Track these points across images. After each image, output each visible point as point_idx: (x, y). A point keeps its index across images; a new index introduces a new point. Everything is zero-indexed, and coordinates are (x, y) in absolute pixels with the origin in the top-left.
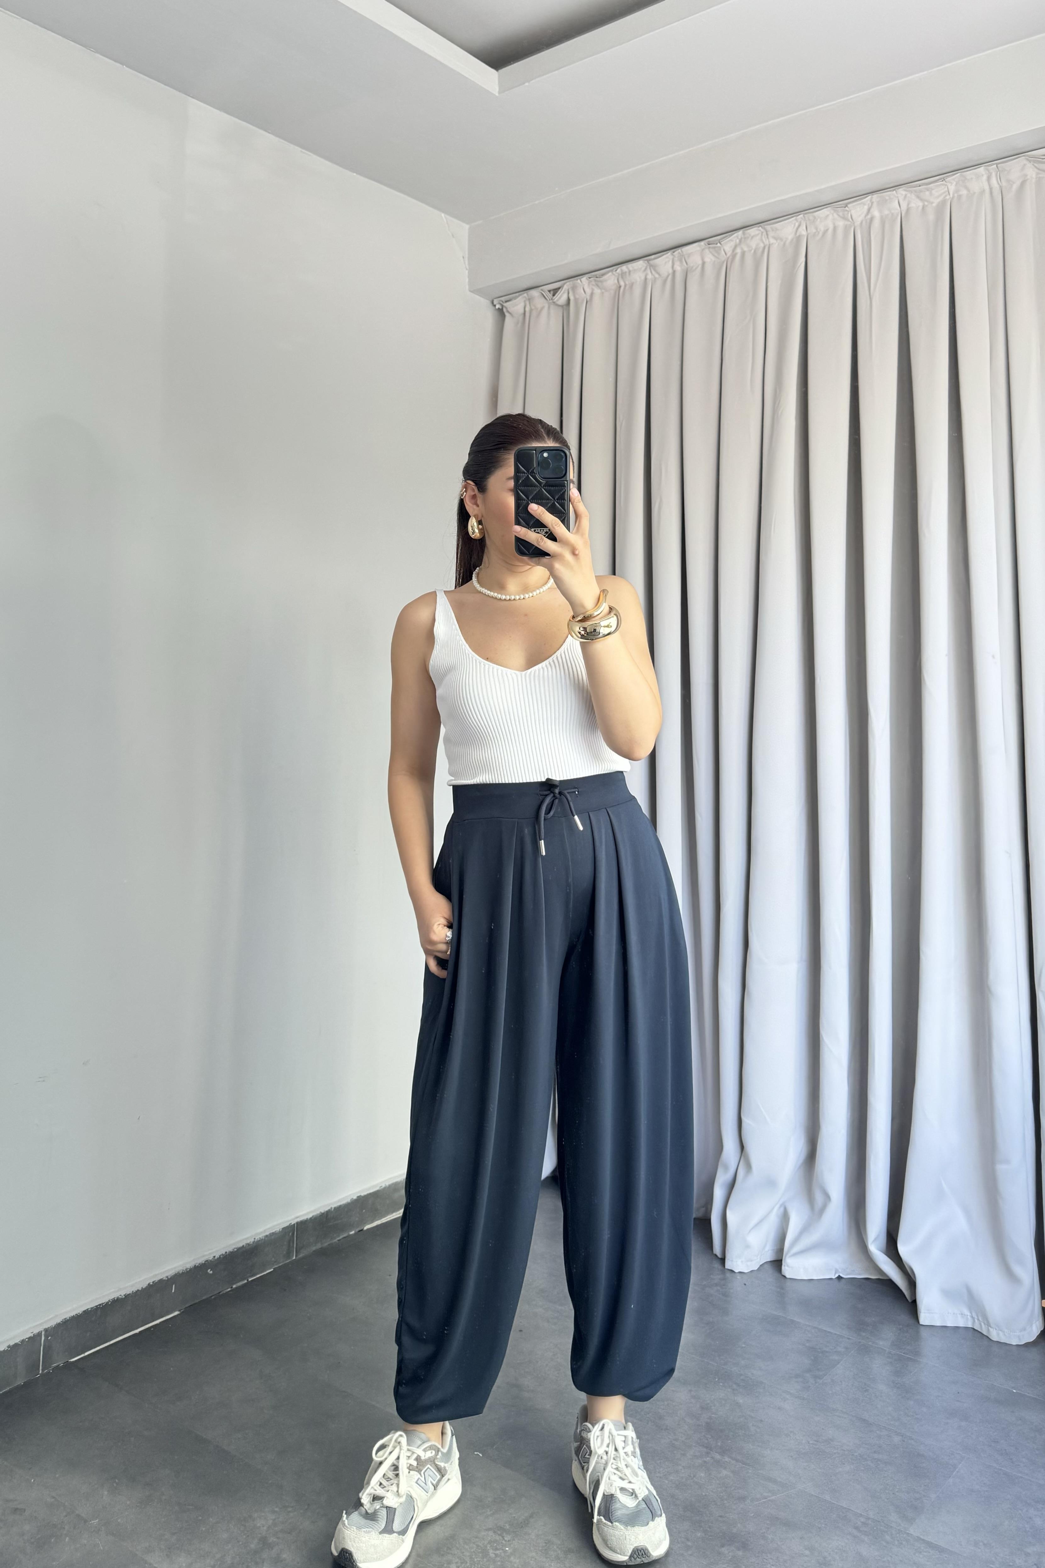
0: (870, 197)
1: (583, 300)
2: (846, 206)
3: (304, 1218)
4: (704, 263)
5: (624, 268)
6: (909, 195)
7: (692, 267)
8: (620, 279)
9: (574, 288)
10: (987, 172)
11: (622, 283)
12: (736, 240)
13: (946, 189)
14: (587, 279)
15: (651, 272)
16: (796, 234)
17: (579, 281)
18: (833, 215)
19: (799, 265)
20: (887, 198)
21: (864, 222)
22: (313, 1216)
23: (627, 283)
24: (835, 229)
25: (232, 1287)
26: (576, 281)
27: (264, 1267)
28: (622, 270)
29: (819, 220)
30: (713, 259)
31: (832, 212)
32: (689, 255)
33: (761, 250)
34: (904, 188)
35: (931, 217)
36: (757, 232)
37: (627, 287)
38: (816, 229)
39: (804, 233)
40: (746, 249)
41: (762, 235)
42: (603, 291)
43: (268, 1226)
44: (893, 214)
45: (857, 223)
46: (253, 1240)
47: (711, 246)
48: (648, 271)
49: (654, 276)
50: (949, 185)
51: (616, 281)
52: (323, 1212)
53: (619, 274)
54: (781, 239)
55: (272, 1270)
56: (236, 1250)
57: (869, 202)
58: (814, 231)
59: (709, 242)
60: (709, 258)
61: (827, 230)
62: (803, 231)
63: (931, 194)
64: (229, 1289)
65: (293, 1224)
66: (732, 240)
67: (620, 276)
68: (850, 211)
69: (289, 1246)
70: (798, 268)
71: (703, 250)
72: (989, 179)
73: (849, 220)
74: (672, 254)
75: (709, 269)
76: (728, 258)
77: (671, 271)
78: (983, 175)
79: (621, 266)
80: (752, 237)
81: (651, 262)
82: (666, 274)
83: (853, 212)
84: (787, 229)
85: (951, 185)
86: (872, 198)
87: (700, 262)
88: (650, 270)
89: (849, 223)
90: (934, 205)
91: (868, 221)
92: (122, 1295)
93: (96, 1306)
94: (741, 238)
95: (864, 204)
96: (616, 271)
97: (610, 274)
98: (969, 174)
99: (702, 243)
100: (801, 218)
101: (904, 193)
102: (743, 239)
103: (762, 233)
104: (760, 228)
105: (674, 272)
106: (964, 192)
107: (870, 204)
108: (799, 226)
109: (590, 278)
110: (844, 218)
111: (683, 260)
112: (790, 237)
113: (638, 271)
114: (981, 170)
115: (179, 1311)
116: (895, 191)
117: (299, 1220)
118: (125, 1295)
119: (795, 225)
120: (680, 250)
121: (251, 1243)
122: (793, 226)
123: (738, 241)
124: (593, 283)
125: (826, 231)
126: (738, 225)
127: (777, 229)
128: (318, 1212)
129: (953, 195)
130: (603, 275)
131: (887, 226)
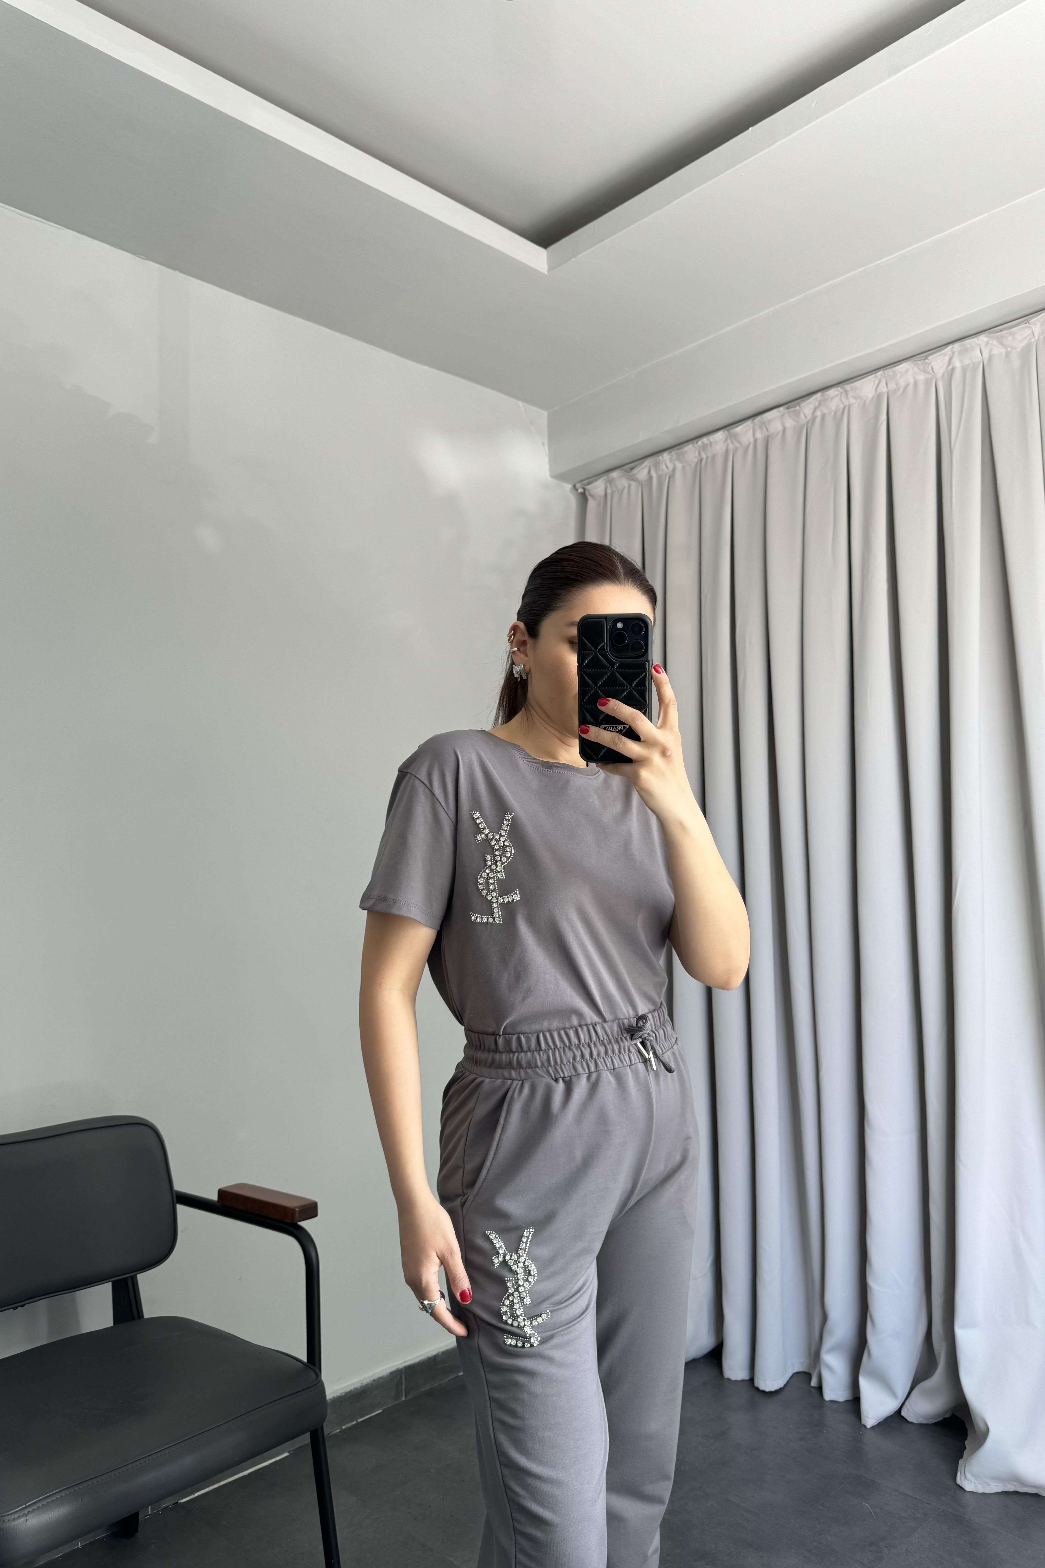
1: (666, 475)
2: (926, 358)
3: (411, 1363)
4: (784, 429)
5: (705, 440)
6: (991, 342)
7: (774, 434)
8: (701, 451)
9: (656, 465)
11: (704, 456)
12: (815, 404)
13: (1030, 331)
14: (668, 454)
15: (732, 442)
17: (661, 457)
18: (913, 368)
19: (881, 422)
20: (968, 346)
22: (420, 1361)
23: (709, 455)
24: (916, 383)
27: (373, 1408)
28: (703, 443)
29: (899, 375)
30: (793, 423)
31: (912, 365)
32: (770, 421)
34: (984, 335)
35: (1016, 362)
36: (836, 393)
38: (897, 384)
39: (885, 390)
40: (825, 411)
41: (841, 396)
42: (684, 464)
43: (377, 1371)
44: (974, 363)
45: (939, 375)
47: (790, 410)
50: (1033, 327)
53: (700, 447)
55: (379, 1413)
56: (343, 1394)
57: (950, 352)
59: (788, 407)
60: (790, 423)
64: (339, 1430)
65: (400, 1368)
68: (931, 363)
69: (398, 1388)
70: (880, 428)
71: (783, 415)
73: (930, 374)
74: (753, 422)
75: (789, 434)
76: (808, 422)
77: (752, 440)
79: (701, 439)
80: (832, 399)
81: (732, 432)
82: (747, 443)
84: (867, 388)
85: (1036, 327)
86: (952, 348)
87: (780, 428)
88: (730, 439)
89: (930, 376)
90: (1018, 350)
94: (821, 401)
95: (945, 355)
96: (697, 443)
97: (692, 447)
99: (782, 409)
100: (881, 375)
103: (842, 393)
104: (840, 389)
107: (951, 355)
108: (879, 383)
112: (870, 396)
116: (976, 339)
117: (406, 1364)
120: (760, 418)
121: (359, 1387)
122: (872, 383)
125: (907, 386)
126: (816, 387)
127: (857, 389)
129: (1039, 336)
131: (968, 375)
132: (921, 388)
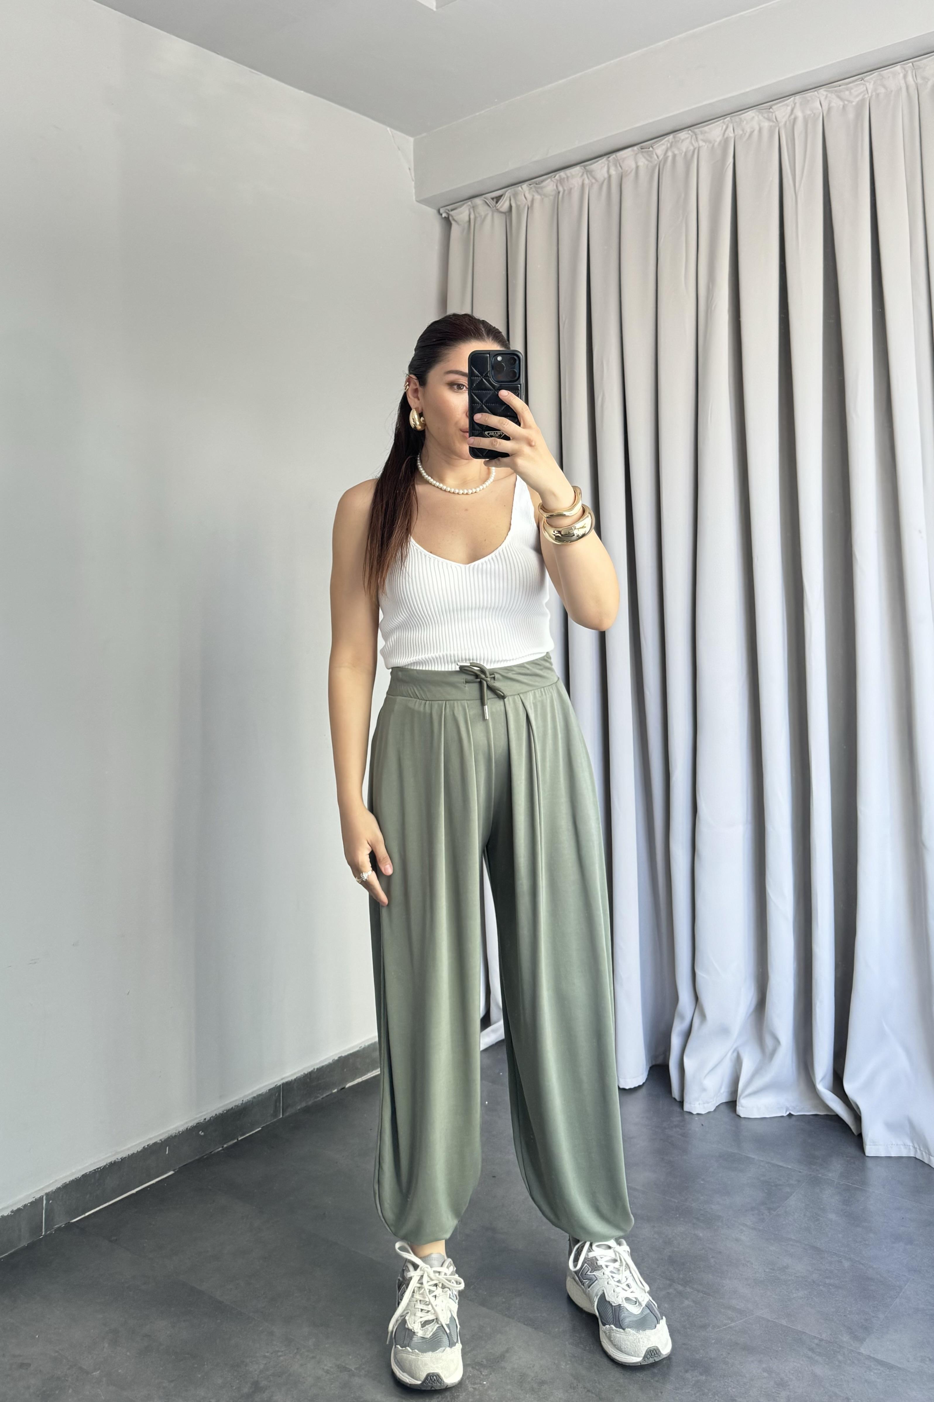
0: (792, 99)
1: (525, 206)
2: (771, 108)
3: (289, 1079)
4: (637, 167)
5: (562, 174)
6: (829, 95)
7: (627, 171)
8: (559, 185)
9: (515, 195)
10: (903, 71)
11: (561, 189)
12: (667, 144)
13: (865, 88)
14: (527, 186)
15: (588, 178)
16: (724, 135)
17: (520, 188)
18: (758, 117)
19: (728, 165)
20: (809, 99)
21: (788, 122)
22: (297, 1077)
23: (566, 188)
24: (760, 130)
25: (223, 1147)
26: (516, 189)
27: (252, 1128)
28: (560, 176)
29: (745, 122)
30: (646, 162)
31: (757, 113)
32: (624, 159)
33: (691, 151)
34: (824, 89)
35: (851, 115)
36: (687, 136)
37: (566, 192)
38: (743, 130)
39: (732, 135)
40: (676, 152)
41: (691, 138)
42: (543, 197)
43: (255, 1089)
44: (814, 114)
45: (782, 124)
46: (241, 1102)
47: (643, 150)
48: (585, 176)
49: (591, 181)
50: (868, 84)
51: (555, 187)
52: (306, 1073)
53: (557, 180)
54: (710, 142)
55: (260, 1129)
56: (225, 1112)
57: (792, 103)
58: (741, 132)
59: (642, 146)
60: (642, 162)
61: (753, 131)
62: (730, 133)
63: (850, 93)
64: (221, 1149)
65: (278, 1085)
66: (663, 144)
67: (559, 182)
68: (775, 112)
69: (276, 1106)
70: (726, 169)
71: (636, 154)
72: (905, 77)
73: (773, 121)
74: (607, 160)
75: (642, 172)
76: (660, 162)
77: (606, 176)
78: (899, 74)
79: (558, 173)
80: (683, 141)
81: (587, 168)
82: (602, 179)
83: (777, 113)
84: (715, 132)
85: (869, 84)
86: (794, 99)
87: (634, 166)
88: (587, 174)
89: (774, 124)
90: (854, 103)
91: (792, 121)
92: (119, 1159)
93: (95, 1170)
94: (672, 142)
95: (787, 105)
96: (555, 177)
97: (549, 180)
98: (885, 72)
99: (635, 148)
100: (728, 121)
101: (825, 93)
102: (674, 143)
103: (692, 136)
104: (690, 132)
105: (610, 176)
106: (882, 90)
107: (793, 105)
108: (727, 128)
109: (530, 185)
110: (769, 119)
111: (618, 165)
112: (718, 140)
113: (575, 176)
114: (898, 68)
115: (173, 1170)
116: (816, 92)
117: (284, 1081)
118: (121, 1159)
119: (722, 128)
120: (614, 156)
121: (240, 1105)
122: (720, 128)
123: (669, 145)
124: (534, 189)
125: (752, 133)
126: (668, 128)
127: (706, 132)
128: (302, 1073)
129: (872, 93)
130: (542, 181)
131: (810, 125)
132: (765, 133)
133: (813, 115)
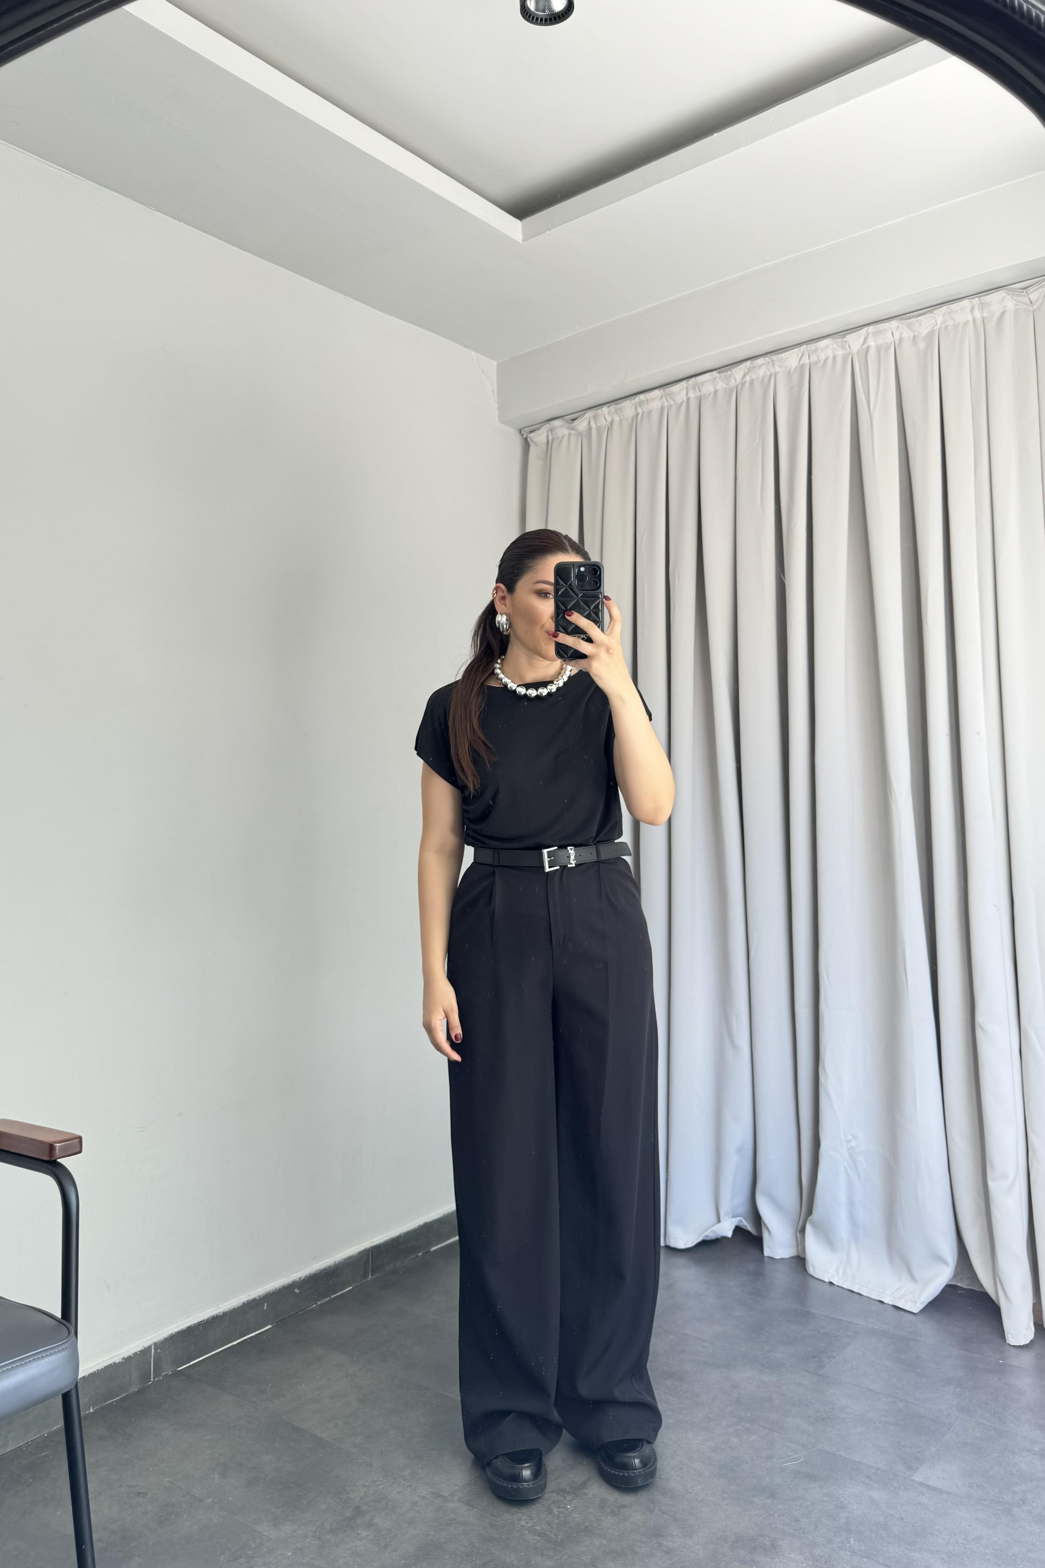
2: (845, 337)
3: (378, 1243)
6: (901, 326)
10: (970, 305)
13: (934, 320)
14: (608, 408)
15: (667, 400)
16: (799, 363)
17: (600, 410)
18: (833, 346)
19: (804, 390)
20: (882, 329)
21: (861, 351)
22: (385, 1241)
23: (645, 410)
25: (316, 1304)
26: (597, 411)
27: (344, 1287)
28: (639, 399)
29: (820, 349)
30: (724, 386)
31: (832, 342)
32: (703, 383)
33: (769, 377)
34: (896, 320)
35: (922, 345)
36: (764, 362)
37: (645, 414)
41: (768, 364)
42: (622, 418)
43: (347, 1252)
45: (855, 352)
47: (722, 375)
48: (664, 399)
49: (670, 403)
50: (937, 316)
51: (634, 409)
53: (638, 403)
54: (787, 368)
55: (351, 1288)
56: (319, 1272)
58: (817, 359)
59: (720, 371)
60: (721, 385)
61: (828, 359)
62: (805, 360)
63: (920, 325)
65: (368, 1248)
66: (742, 370)
69: (365, 1267)
70: (803, 393)
72: (972, 311)
74: (686, 383)
79: (638, 396)
80: (760, 366)
81: (666, 392)
82: (681, 402)
83: (850, 342)
84: (792, 359)
86: (868, 329)
88: (666, 397)
89: (848, 352)
90: (923, 335)
91: (865, 351)
95: (861, 335)
96: (634, 399)
97: (629, 401)
98: (953, 307)
99: (714, 373)
100: (803, 349)
101: (897, 324)
102: (751, 369)
104: (766, 359)
105: (688, 399)
106: (950, 323)
107: (866, 335)
108: (803, 355)
109: (611, 407)
110: (843, 347)
111: (698, 389)
112: (795, 366)
113: (655, 399)
114: (965, 302)
115: (272, 1324)
116: (888, 323)
117: (373, 1245)
119: (798, 356)
120: (694, 380)
121: (334, 1265)
123: (746, 370)
124: (614, 412)
126: (744, 356)
127: (783, 359)
128: (390, 1238)
129: (941, 325)
130: (622, 404)
131: (882, 354)
132: (839, 361)
133: (885, 344)
